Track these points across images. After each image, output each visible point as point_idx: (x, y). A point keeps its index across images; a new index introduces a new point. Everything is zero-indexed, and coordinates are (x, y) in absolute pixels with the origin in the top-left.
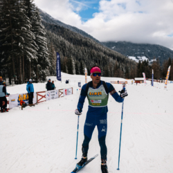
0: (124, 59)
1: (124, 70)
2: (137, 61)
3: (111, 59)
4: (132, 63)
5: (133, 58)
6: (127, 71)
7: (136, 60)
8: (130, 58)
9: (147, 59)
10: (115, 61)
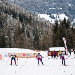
0: (31, 18)
1: (32, 36)
2: (53, 22)
3: (10, 18)
4: (44, 24)
5: (46, 17)
6: (37, 38)
7: (50, 19)
8: (41, 16)
9: (67, 18)
10: (16, 22)
